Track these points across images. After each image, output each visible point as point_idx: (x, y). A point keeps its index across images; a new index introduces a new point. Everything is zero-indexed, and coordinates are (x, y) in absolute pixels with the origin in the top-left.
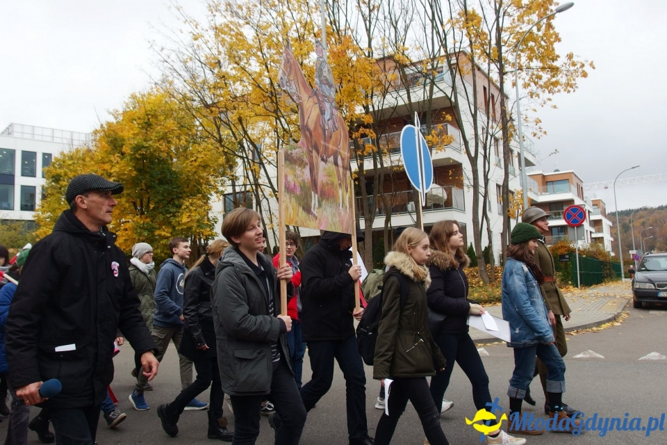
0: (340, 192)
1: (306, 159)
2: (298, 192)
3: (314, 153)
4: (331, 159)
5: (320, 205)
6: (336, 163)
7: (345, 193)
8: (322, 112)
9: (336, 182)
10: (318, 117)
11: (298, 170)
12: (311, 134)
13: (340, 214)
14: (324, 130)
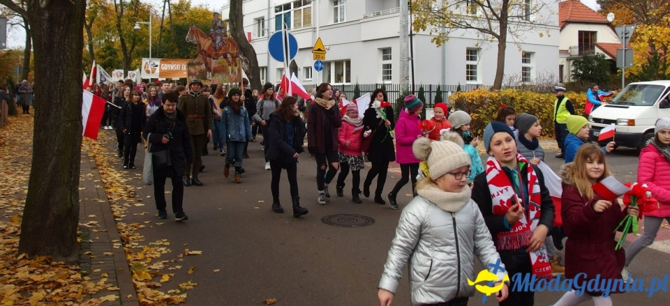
0: (230, 68)
1: (202, 62)
2: (198, 74)
3: (208, 59)
4: (222, 56)
5: (213, 75)
6: (225, 57)
7: (234, 67)
8: (214, 41)
9: (226, 64)
10: (211, 45)
11: (197, 67)
12: (205, 52)
13: (229, 76)
14: (215, 48)
